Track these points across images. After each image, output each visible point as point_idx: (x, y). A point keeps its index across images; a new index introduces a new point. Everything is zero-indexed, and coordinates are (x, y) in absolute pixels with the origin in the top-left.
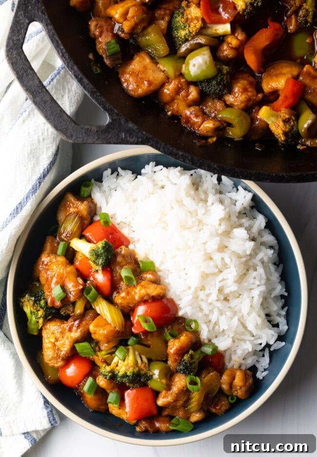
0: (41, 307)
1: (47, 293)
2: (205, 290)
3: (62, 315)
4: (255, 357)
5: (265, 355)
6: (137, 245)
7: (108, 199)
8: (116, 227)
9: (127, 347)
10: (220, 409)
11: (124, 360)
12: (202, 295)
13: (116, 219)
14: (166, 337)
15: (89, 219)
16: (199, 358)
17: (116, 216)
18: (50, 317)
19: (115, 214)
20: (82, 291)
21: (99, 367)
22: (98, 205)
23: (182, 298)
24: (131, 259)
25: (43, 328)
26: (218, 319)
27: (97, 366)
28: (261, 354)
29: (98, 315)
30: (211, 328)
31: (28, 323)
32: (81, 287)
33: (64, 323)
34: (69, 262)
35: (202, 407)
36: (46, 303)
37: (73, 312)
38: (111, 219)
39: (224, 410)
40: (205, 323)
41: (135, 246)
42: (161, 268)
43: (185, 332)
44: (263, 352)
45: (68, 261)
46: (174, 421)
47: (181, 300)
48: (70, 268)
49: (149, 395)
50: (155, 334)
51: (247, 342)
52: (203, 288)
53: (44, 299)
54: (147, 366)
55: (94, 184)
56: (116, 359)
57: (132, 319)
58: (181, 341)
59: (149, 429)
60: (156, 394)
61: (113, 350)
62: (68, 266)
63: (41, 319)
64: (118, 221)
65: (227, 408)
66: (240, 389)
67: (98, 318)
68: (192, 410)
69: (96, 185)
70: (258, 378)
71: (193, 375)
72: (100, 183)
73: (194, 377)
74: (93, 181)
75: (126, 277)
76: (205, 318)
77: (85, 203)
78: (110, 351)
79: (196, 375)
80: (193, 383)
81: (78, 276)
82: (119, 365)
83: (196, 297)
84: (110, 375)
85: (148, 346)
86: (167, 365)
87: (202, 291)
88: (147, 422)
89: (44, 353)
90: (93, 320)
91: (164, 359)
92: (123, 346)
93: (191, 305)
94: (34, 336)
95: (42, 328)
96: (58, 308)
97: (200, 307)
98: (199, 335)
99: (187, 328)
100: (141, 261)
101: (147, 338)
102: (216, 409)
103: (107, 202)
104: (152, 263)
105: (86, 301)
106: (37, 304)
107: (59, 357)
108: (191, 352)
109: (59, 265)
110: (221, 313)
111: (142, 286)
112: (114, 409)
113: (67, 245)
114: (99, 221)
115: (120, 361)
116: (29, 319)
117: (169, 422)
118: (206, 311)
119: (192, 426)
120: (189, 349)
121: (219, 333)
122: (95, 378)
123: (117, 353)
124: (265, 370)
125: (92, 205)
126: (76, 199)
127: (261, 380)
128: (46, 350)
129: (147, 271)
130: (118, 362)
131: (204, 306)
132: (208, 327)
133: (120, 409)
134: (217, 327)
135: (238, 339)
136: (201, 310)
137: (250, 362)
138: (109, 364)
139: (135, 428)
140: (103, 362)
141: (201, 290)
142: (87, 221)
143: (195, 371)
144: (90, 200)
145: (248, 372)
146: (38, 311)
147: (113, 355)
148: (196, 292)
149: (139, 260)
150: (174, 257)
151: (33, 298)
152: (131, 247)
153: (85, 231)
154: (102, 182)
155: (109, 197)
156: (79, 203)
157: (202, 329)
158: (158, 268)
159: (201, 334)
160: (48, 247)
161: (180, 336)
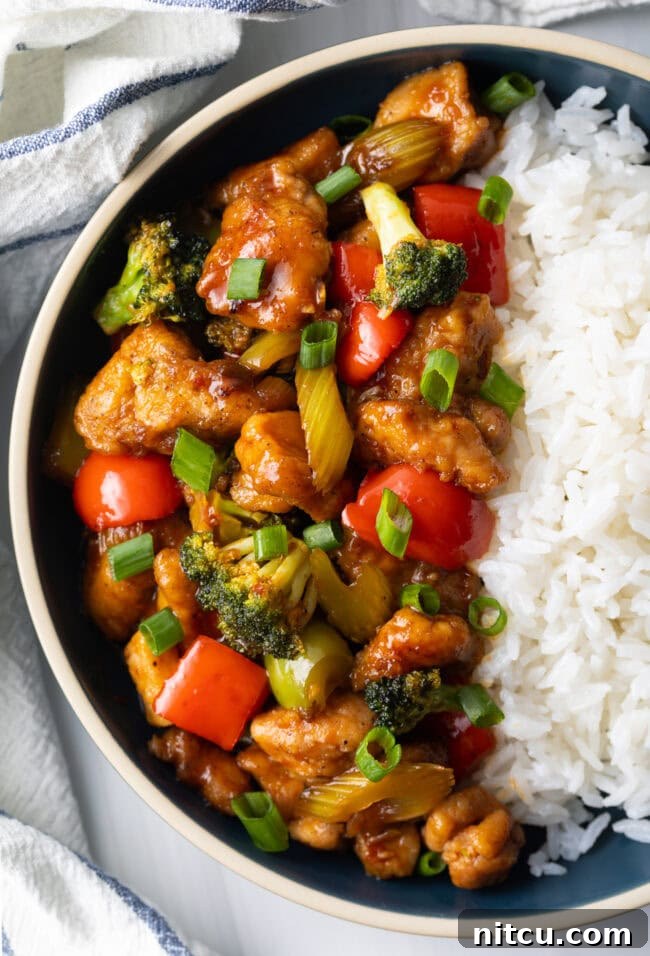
0: (175, 279)
1: (216, 255)
2: (590, 560)
3: (207, 337)
4: (565, 813)
5: (591, 827)
6: (519, 323)
7: (539, 161)
8: (503, 240)
9: (294, 540)
10: (383, 861)
11: (262, 563)
12: (574, 565)
13: (521, 220)
14: (405, 594)
15: (456, 168)
16: (441, 704)
17: (528, 214)
18: (175, 319)
19: (527, 208)
20: (305, 320)
21: (188, 528)
22: (504, 155)
23: (521, 536)
24: (480, 343)
25: (137, 330)
26: (562, 653)
27: (189, 524)
28: (584, 816)
29: (295, 408)
30: (525, 661)
31: (111, 290)
32: (309, 310)
33: (196, 359)
34: (328, 228)
35: (345, 824)
36: (195, 280)
37: (240, 352)
38: (508, 212)
39: (388, 872)
40: (522, 638)
41: (512, 320)
42: (530, 423)
43: (460, 620)
44: (591, 816)
45: (326, 224)
46: (253, 797)
47: (514, 536)
48: (321, 244)
49: (249, 694)
50: (386, 563)
51: (580, 765)
52: (590, 553)
53: (197, 264)
54: (304, 621)
55: (536, 98)
56: (244, 544)
57: (362, 485)
58: (434, 631)
59: (182, 766)
60: (267, 703)
61: (256, 518)
62: (320, 235)
63: (154, 304)
64: (523, 230)
65: (401, 873)
66: (471, 856)
67: (288, 414)
68: (318, 810)
69: (539, 104)
70: (529, 867)
71: (394, 734)
72: (551, 108)
73: (393, 741)
74: (540, 85)
75: (435, 373)
76: (533, 624)
77: (482, 122)
78: (247, 514)
79: (400, 739)
80: (378, 752)
81: (324, 278)
82: (243, 566)
83: (554, 561)
84: (201, 568)
85: (346, 578)
86: (350, 658)
87: (582, 560)
88: (188, 748)
89: (92, 390)
90: (271, 410)
91: (354, 639)
92: (288, 529)
93: (528, 568)
94: (99, 329)
95: (135, 326)
96: (213, 312)
97: (543, 591)
98: (484, 654)
99: (472, 613)
100: (499, 370)
101: (360, 555)
102: (373, 853)
103: (531, 165)
104: (520, 392)
105: (291, 352)
106: (172, 263)
107: (118, 429)
108: (434, 677)
109: (302, 214)
110: (581, 646)
111: (454, 427)
112: (141, 654)
113: (356, 183)
114: (478, 192)
115: (251, 557)
116: (124, 281)
117: (241, 791)
118: (551, 612)
119: (283, 846)
120: (435, 667)
121: (534, 688)
122: (158, 546)
123: (259, 533)
124: (561, 861)
125: (490, 142)
126: (467, 96)
127: (533, 878)
128: (101, 387)
129: (491, 404)
130: (244, 556)
131: (556, 595)
132: (522, 652)
133: (155, 664)
134: (541, 670)
135: (563, 741)
136: (541, 600)
137: (544, 813)
138: (220, 542)
139: (151, 738)
140: (211, 525)
141: (579, 554)
142: (448, 169)
143: (405, 728)
144: (497, 125)
145: (521, 835)
146: (161, 280)
147: (247, 531)
148: (564, 546)
149: (493, 360)
150: (585, 424)
151: (173, 242)
152: (502, 314)
153: (422, 188)
154: (557, 105)
155: (547, 156)
156: (465, 111)
157: (504, 643)
158: (525, 416)
159: (492, 654)
160: (308, 151)
161: (439, 620)
